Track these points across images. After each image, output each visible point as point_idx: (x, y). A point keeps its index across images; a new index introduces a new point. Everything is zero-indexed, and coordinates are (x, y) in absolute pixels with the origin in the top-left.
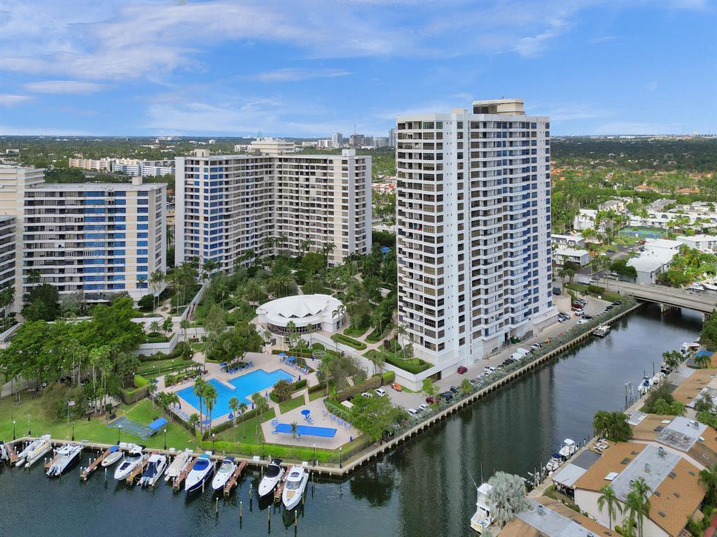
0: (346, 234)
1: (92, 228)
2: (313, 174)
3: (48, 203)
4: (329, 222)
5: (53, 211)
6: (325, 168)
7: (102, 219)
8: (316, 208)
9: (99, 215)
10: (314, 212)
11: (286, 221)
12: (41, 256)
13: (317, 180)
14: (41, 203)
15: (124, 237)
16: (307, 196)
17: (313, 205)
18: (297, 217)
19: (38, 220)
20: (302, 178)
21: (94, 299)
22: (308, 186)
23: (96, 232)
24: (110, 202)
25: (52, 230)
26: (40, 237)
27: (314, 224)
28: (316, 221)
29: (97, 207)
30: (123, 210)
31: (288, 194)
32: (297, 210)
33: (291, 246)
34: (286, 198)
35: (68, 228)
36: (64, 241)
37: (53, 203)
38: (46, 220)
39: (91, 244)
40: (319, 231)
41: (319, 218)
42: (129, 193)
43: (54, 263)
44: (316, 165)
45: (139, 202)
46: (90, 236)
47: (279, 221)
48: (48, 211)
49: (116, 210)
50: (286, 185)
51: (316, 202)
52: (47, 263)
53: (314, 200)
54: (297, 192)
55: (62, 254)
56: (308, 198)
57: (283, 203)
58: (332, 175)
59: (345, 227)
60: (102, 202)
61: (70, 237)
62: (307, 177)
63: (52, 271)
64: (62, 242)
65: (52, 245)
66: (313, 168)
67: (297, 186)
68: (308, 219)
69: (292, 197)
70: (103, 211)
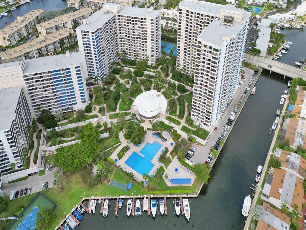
0: (153, 51)
1: (58, 85)
2: (136, 24)
3: (35, 78)
4: (145, 46)
5: (39, 81)
6: (142, 22)
7: (62, 80)
8: (138, 39)
9: (60, 79)
10: (137, 41)
11: (124, 44)
12: (39, 99)
13: (138, 27)
14: (32, 78)
15: (73, 86)
16: (134, 34)
17: (137, 38)
18: (129, 42)
19: (33, 86)
20: (131, 25)
21: (65, 111)
22: (134, 30)
23: (60, 86)
24: (63, 73)
25: (41, 88)
26: (36, 92)
27: (138, 46)
28: (139, 45)
29: (58, 76)
30: (70, 75)
31: (124, 32)
32: (129, 40)
33: (127, 54)
34: (124, 33)
35: (47, 87)
36: (47, 92)
37: (38, 78)
38: (36, 85)
39: (59, 91)
40: (140, 49)
41: (140, 44)
42: (72, 68)
43: (45, 100)
44: (137, 20)
45: (77, 71)
46: (58, 88)
47: (121, 44)
48: (36, 81)
49: (67, 76)
50: (123, 27)
51: (138, 37)
52: (41, 101)
53: (137, 35)
54: (129, 32)
55: (48, 97)
56: (134, 35)
57: (122, 36)
58: (145, 25)
59: (152, 48)
60: (60, 74)
61: (49, 90)
62: (134, 25)
63: (45, 104)
64: (46, 92)
65: (43, 94)
66: (136, 21)
67: (128, 29)
68: (135, 44)
69: (126, 33)
70: (61, 77)
